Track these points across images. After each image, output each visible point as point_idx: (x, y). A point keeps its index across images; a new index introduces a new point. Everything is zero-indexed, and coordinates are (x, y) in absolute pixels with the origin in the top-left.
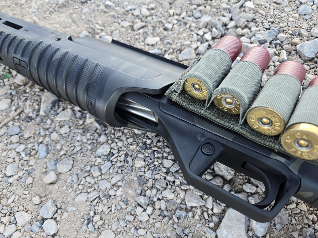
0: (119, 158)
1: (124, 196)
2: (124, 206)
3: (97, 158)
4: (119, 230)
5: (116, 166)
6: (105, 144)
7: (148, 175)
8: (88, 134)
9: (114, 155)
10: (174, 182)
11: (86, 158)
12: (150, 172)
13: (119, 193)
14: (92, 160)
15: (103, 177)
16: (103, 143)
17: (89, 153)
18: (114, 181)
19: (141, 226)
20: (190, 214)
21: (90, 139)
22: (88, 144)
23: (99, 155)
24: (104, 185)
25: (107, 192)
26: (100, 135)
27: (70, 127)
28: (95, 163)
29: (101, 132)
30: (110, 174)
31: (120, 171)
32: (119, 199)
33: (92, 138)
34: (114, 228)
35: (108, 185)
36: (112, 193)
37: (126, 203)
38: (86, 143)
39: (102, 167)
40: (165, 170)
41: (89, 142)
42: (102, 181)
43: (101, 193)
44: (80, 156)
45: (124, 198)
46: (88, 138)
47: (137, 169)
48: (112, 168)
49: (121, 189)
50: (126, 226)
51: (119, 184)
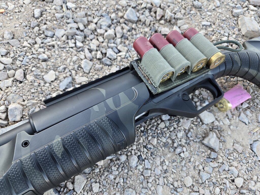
0: (145, 153)
1: (170, 161)
2: (175, 164)
3: (138, 168)
4: (187, 172)
5: (149, 157)
6: (128, 158)
7: (164, 140)
8: (113, 168)
9: (141, 155)
10: (175, 128)
11: (133, 177)
12: (163, 138)
13: (167, 163)
14: (138, 172)
15: (153, 169)
16: (127, 159)
17: (130, 173)
18: (158, 163)
19: (189, 158)
21: (118, 168)
22: (121, 172)
23: (136, 166)
24: (158, 171)
25: (163, 170)
26: (119, 159)
27: (96, 182)
28: (140, 171)
29: (116, 157)
30: (153, 164)
31: (154, 156)
32: (170, 164)
33: (117, 166)
34: (185, 175)
35: (160, 168)
36: (165, 168)
37: (174, 161)
38: (119, 173)
39: (146, 167)
40: (166, 129)
41: (120, 170)
42: (155, 171)
43: (162, 175)
44: (129, 181)
45: (171, 161)
46: (116, 169)
47: (157, 145)
48: (149, 160)
49: (166, 161)
50: (187, 167)
51: (162, 160)
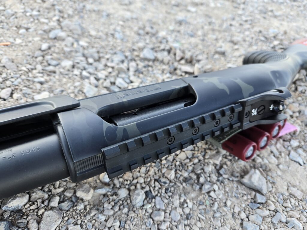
0: (157, 188)
1: (195, 202)
2: (204, 207)
3: (145, 207)
4: (222, 221)
5: (163, 194)
6: (131, 194)
7: (186, 174)
8: (106, 205)
9: (150, 191)
11: (136, 220)
12: (183, 171)
13: (190, 205)
14: (144, 213)
15: (168, 211)
16: (129, 194)
17: (132, 214)
18: (177, 203)
19: (224, 201)
20: (225, 166)
21: (113, 206)
22: (117, 212)
23: (141, 204)
24: (177, 215)
25: (185, 215)
26: (116, 194)
27: (76, 224)
28: (148, 212)
29: (113, 192)
30: (168, 204)
31: (170, 194)
32: (195, 208)
33: (113, 203)
34: (220, 225)
35: (179, 210)
36: (187, 211)
37: (201, 203)
38: (114, 214)
39: (158, 207)
41: (117, 209)
42: (171, 214)
43: (182, 221)
44: (129, 226)
45: (197, 202)
46: (110, 207)
47: (175, 180)
48: (163, 199)
49: (188, 201)
50: (221, 213)
51: (182, 200)
